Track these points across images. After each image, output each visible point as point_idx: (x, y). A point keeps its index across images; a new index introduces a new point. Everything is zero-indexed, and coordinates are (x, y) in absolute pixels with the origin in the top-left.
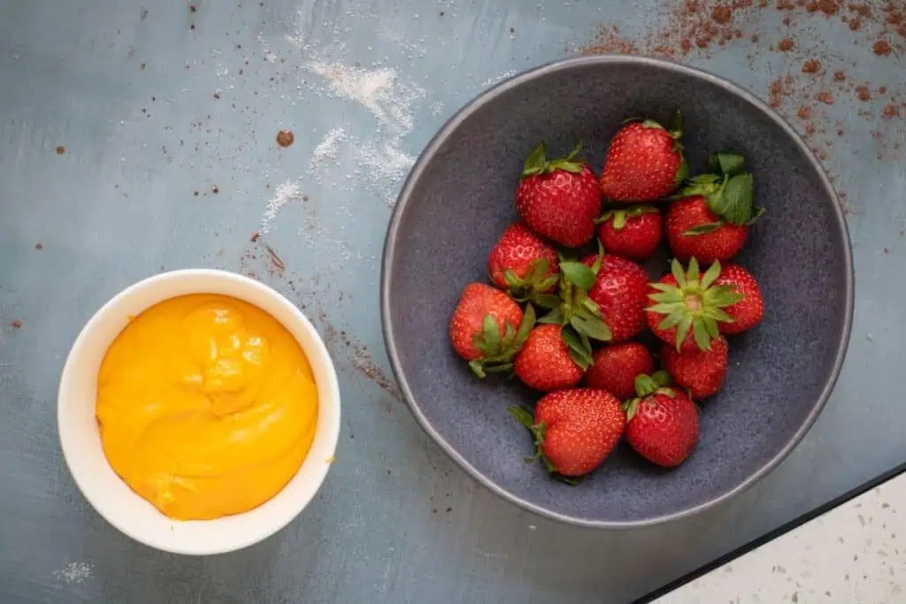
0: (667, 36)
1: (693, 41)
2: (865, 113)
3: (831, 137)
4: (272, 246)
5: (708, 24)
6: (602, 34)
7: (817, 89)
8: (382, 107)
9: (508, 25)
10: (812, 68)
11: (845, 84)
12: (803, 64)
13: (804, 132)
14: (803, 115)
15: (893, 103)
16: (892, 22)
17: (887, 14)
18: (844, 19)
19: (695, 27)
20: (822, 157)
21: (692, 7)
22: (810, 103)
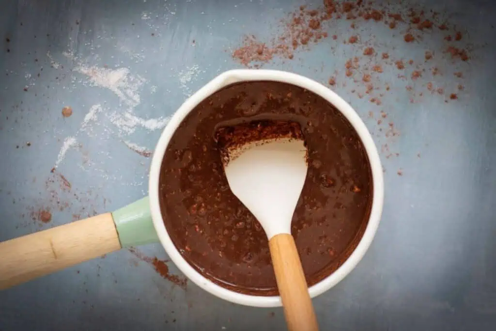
0: (283, 39)
1: (299, 41)
2: (402, 76)
3: (384, 91)
4: (62, 174)
5: (307, 30)
6: (246, 40)
7: (373, 63)
8: (121, 90)
9: (192, 38)
10: (369, 52)
11: (389, 60)
12: (363, 50)
13: (366, 90)
14: (365, 80)
15: (418, 70)
16: (414, 23)
17: (411, 18)
18: (386, 22)
19: (299, 33)
20: (378, 104)
21: (298, 21)
22: (369, 72)
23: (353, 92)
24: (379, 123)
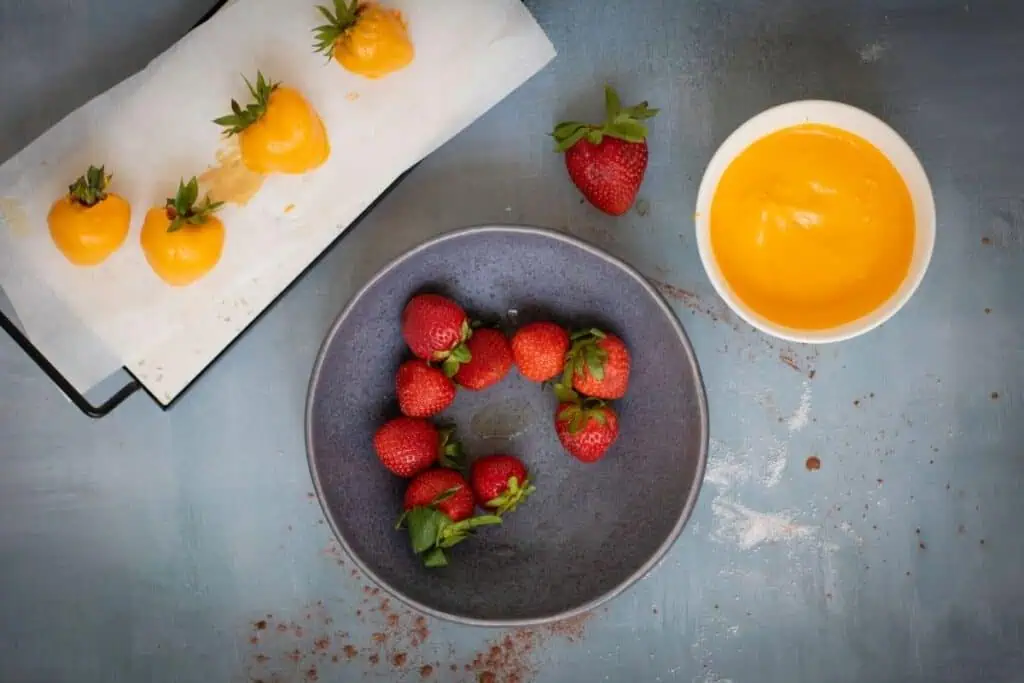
0: (527, 647)
1: (504, 650)
2: (343, 636)
3: (365, 609)
4: (796, 373)
5: (496, 668)
6: (581, 632)
7: (389, 644)
8: (742, 515)
9: (659, 616)
10: (399, 659)
11: (368, 654)
12: (408, 659)
14: (394, 617)
15: (323, 651)
19: (506, 662)
21: (513, 677)
22: (391, 630)
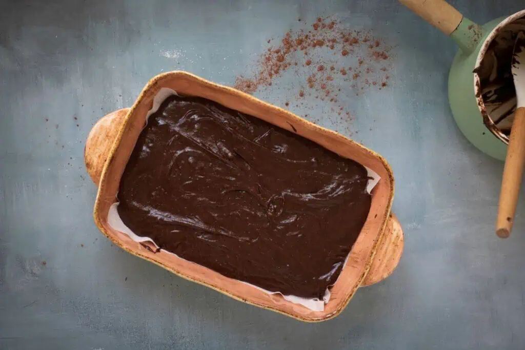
0: (262, 73)
1: (273, 72)
2: (346, 79)
3: (337, 92)
5: (276, 64)
6: (237, 80)
7: (325, 76)
10: (321, 69)
11: (335, 71)
12: (317, 67)
13: (325, 94)
14: (323, 87)
15: (356, 73)
16: (346, 42)
17: (343, 39)
18: (327, 46)
19: (272, 67)
20: (336, 101)
21: (268, 59)
22: (325, 82)
23: (317, 97)
24: (339, 114)
